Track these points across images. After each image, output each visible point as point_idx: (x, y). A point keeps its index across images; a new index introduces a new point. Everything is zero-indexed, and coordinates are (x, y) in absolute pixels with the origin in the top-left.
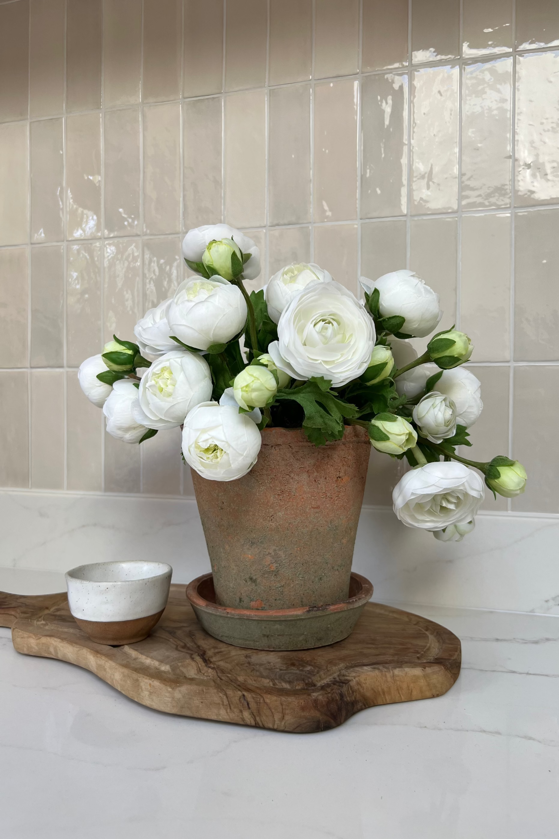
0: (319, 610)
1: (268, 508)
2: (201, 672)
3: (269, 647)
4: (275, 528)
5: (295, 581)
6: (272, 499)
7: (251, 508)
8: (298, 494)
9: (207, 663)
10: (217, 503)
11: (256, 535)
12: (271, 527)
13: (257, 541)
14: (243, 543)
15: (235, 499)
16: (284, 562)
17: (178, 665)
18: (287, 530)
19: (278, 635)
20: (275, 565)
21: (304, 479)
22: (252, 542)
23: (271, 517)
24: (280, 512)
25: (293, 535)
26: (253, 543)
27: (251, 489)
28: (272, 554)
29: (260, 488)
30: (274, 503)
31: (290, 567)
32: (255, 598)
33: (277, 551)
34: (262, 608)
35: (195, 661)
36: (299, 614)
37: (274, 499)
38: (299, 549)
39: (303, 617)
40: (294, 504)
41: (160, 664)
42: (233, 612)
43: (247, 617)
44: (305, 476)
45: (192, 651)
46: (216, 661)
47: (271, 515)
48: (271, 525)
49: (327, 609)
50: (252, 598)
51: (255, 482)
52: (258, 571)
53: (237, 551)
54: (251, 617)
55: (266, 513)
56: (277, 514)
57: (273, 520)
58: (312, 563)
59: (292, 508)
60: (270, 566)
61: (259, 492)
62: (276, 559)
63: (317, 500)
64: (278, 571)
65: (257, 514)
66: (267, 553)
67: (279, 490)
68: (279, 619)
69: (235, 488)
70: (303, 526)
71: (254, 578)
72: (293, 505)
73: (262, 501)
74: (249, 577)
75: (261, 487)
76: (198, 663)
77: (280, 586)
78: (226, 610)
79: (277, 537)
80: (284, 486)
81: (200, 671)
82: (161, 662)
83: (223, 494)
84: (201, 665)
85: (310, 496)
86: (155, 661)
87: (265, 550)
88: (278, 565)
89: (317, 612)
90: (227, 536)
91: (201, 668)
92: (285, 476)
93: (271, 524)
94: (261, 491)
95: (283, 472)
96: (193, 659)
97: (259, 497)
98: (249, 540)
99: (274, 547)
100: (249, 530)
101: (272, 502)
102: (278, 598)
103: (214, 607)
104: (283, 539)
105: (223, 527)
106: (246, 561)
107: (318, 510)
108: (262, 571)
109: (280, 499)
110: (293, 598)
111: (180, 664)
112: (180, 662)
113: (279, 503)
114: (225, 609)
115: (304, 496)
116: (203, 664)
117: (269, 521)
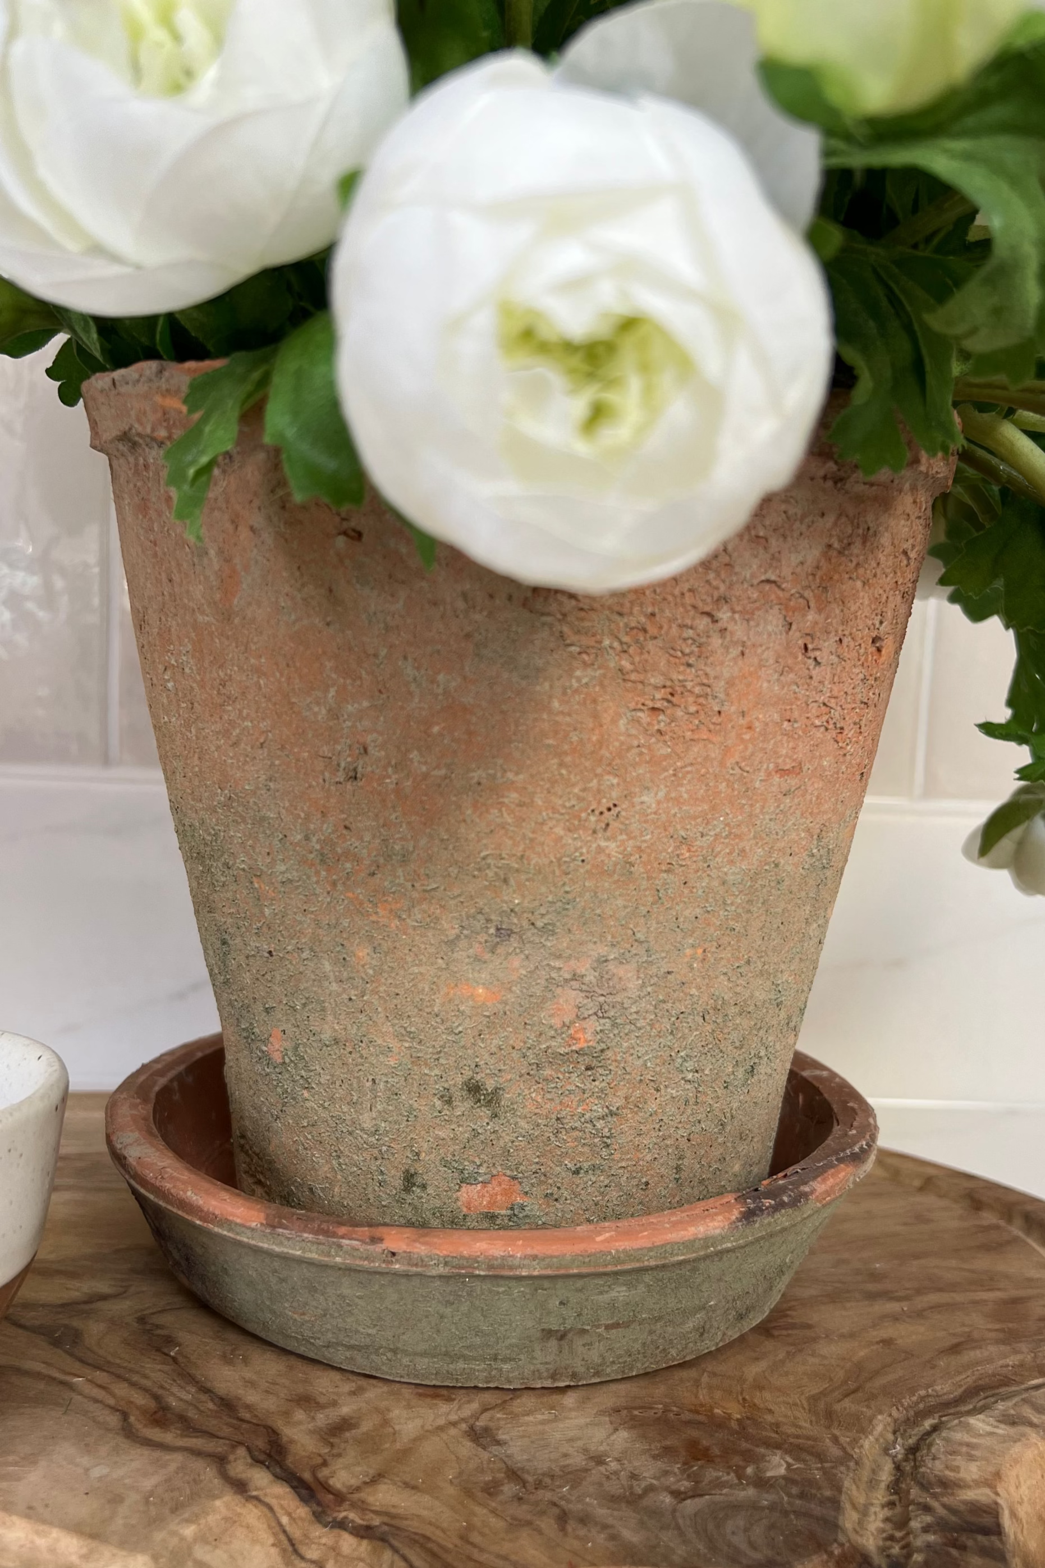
0: (782, 1205)
1: (599, 771)
2: (302, 1558)
3: (553, 1376)
4: (616, 864)
5: (666, 1087)
6: (622, 728)
7: (517, 774)
8: (733, 709)
9: (319, 1504)
10: (325, 750)
11: (523, 896)
12: (602, 857)
13: (525, 924)
14: (452, 933)
15: (436, 729)
16: (634, 1009)
17: (182, 1539)
18: (667, 871)
19: (608, 1327)
20: (593, 1025)
21: (769, 635)
22: (498, 929)
23: (606, 813)
24: (648, 788)
25: (686, 891)
26: (503, 933)
27: (524, 683)
28: (586, 980)
29: (571, 676)
30: (629, 749)
31: (654, 1032)
32: (482, 1170)
33: (611, 966)
34: (512, 1209)
35: (257, 1498)
36: (718, 1231)
37: (633, 732)
38: (700, 951)
39: (729, 1245)
40: (713, 755)
41: (91, 1552)
42: (421, 1249)
43: (490, 1267)
44: (772, 621)
45: (213, 1436)
46: (358, 1489)
47: (605, 803)
48: (600, 850)
49: (805, 1195)
50: (470, 1168)
51: (552, 645)
52: (515, 1055)
53: (416, 970)
54: (511, 1268)
55: (584, 794)
56: (636, 800)
57: (614, 825)
58: (737, 1009)
59: (703, 771)
60: (571, 1031)
61: (564, 693)
62: (602, 999)
63: (800, 737)
64: (602, 1051)
65: (539, 802)
66: (567, 976)
67: (656, 688)
68: (637, 1265)
69: (441, 677)
70: (730, 853)
71: (490, 1085)
72: (707, 758)
73: (575, 739)
74: (466, 1084)
75: (578, 673)
76: (270, 1508)
77: (601, 1111)
78: (381, 1240)
79: (620, 902)
80: (682, 668)
81: (296, 1551)
82: (94, 1536)
83: (366, 704)
84: (289, 1515)
85: (776, 717)
86: (55, 1533)
87: (557, 964)
88: (608, 1026)
89: (777, 1215)
90: (368, 907)
91: (296, 1533)
92: (693, 619)
93: (603, 844)
94: (576, 691)
95: (688, 599)
96: (240, 1487)
97: (559, 718)
98: (488, 920)
99: (602, 950)
100: (490, 874)
101: (622, 743)
102: (586, 1165)
103: (317, 1232)
104: (643, 910)
105: (348, 865)
106: (463, 1013)
107: (793, 782)
108: (529, 1053)
109: (659, 731)
110: (649, 1158)
111: (189, 1531)
112: (188, 1521)
113: (649, 748)
114: (375, 1240)
115: (757, 719)
116: (303, 1511)
117: (594, 832)
